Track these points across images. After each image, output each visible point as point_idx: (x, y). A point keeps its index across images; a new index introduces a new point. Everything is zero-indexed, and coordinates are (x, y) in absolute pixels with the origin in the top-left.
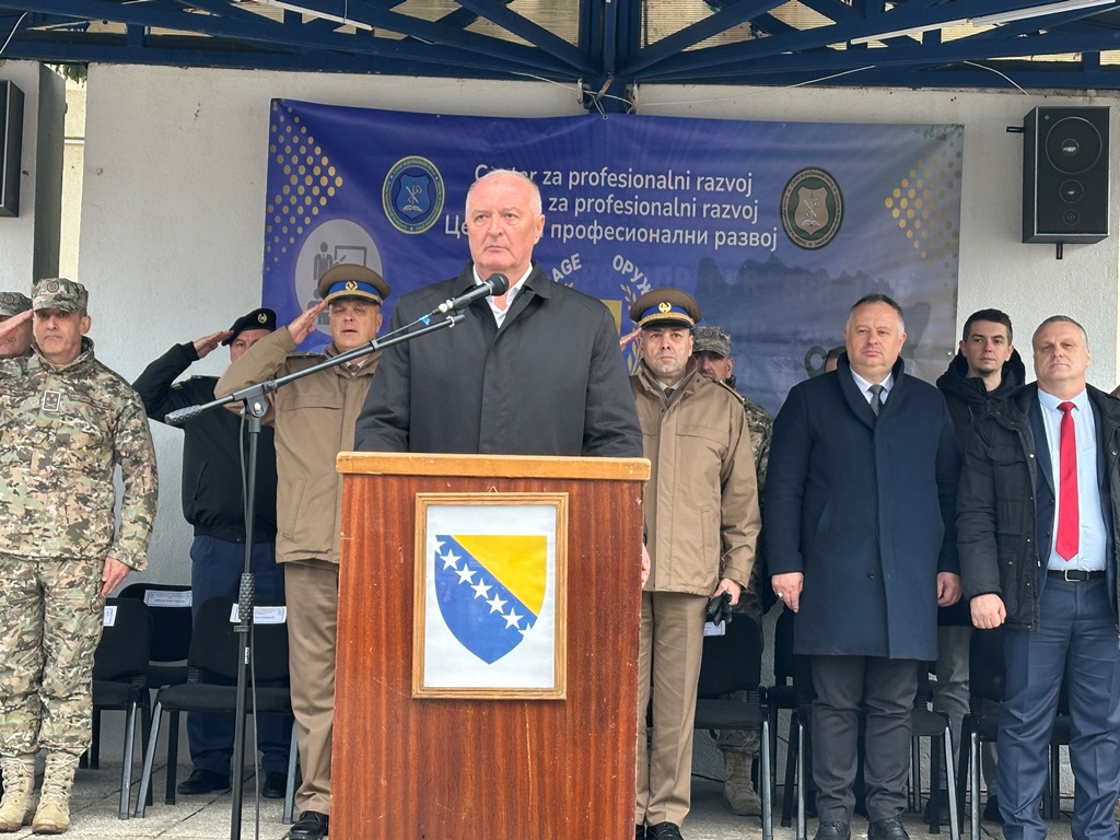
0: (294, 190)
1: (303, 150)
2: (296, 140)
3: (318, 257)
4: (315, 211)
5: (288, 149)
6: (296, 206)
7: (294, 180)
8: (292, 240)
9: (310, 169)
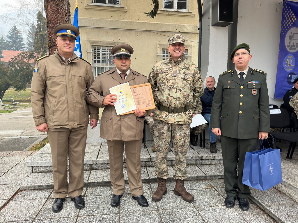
0: (286, 21)
1: (289, 12)
2: (288, 9)
3: (290, 35)
4: (290, 25)
5: (286, 12)
6: (286, 24)
7: (287, 18)
8: (285, 32)
9: (290, 16)
